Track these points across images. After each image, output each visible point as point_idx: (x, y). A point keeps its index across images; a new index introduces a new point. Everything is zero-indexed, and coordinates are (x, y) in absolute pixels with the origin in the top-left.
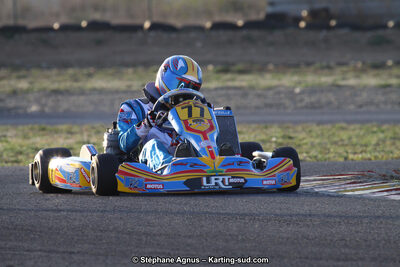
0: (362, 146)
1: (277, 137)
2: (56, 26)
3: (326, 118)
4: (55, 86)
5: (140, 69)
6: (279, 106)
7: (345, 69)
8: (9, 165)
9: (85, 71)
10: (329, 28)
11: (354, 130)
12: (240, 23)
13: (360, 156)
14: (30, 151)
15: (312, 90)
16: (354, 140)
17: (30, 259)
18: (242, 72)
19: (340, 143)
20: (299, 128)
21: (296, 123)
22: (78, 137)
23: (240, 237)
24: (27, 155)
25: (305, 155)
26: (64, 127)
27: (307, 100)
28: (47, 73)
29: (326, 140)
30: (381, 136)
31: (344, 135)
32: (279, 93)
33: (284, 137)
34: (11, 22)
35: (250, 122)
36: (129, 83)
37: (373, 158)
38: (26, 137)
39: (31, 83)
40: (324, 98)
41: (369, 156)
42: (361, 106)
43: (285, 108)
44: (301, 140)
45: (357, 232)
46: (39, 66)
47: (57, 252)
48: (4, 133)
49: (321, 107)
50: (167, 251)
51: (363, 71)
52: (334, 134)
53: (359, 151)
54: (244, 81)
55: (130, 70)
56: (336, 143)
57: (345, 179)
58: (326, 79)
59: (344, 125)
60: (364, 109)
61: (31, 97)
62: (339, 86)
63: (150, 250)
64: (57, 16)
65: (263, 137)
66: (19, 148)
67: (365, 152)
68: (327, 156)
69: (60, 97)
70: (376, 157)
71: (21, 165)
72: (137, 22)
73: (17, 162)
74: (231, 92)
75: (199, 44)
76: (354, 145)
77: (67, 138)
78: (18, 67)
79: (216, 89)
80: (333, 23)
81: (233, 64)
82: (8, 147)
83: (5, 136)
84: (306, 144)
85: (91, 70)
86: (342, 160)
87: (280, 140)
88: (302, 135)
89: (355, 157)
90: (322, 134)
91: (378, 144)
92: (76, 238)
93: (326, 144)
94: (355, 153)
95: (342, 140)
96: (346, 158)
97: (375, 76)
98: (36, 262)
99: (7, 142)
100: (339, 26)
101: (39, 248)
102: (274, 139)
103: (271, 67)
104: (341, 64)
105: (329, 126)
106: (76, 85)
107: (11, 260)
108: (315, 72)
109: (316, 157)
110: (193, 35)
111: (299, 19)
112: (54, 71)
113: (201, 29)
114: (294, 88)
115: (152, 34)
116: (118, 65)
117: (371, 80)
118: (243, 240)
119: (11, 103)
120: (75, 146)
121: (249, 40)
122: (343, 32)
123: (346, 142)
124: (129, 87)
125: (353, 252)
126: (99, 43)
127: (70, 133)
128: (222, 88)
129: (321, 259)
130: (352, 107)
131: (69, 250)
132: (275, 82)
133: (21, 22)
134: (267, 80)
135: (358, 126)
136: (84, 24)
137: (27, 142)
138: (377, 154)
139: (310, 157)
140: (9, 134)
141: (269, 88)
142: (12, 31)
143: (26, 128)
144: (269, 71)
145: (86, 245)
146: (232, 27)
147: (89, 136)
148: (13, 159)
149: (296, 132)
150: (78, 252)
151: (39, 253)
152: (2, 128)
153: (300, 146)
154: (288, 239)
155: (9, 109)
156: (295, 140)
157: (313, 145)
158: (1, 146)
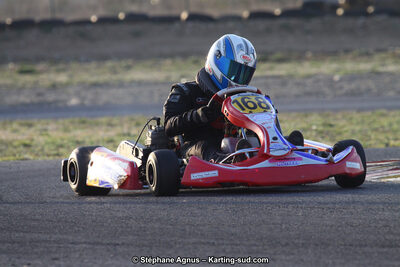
1: (317, 125)
2: (94, 18)
3: (365, 105)
4: (94, 79)
5: (179, 61)
6: (318, 94)
7: (383, 55)
8: (51, 158)
9: (124, 63)
10: (367, 15)
11: (394, 116)
12: (278, 11)
14: (70, 144)
15: (352, 77)
16: (395, 126)
17: (75, 251)
18: (281, 61)
19: (381, 129)
20: (339, 116)
21: (336, 110)
22: (118, 130)
23: (284, 226)
26: (104, 120)
27: (347, 87)
28: (87, 66)
29: (366, 127)
31: (385, 122)
32: (318, 81)
33: (324, 125)
34: (47, 16)
35: (290, 111)
38: (66, 130)
39: (71, 76)
40: (363, 87)
43: (325, 96)
44: (341, 128)
46: (77, 59)
47: (102, 244)
48: (45, 127)
49: (361, 94)
50: (212, 241)
52: (374, 121)
54: (282, 70)
55: (168, 62)
56: (376, 130)
57: (387, 166)
58: (365, 66)
59: (384, 111)
61: (71, 90)
62: (379, 74)
63: (194, 240)
64: (94, 9)
65: (304, 125)
66: (59, 142)
68: (369, 143)
69: (99, 90)
72: (174, 13)
73: (58, 155)
74: (270, 81)
76: (395, 132)
77: (107, 130)
78: (56, 61)
80: (371, 9)
81: (272, 53)
82: (49, 140)
83: (45, 130)
84: (346, 131)
85: (130, 62)
86: (383, 146)
87: (321, 128)
88: (342, 123)
89: (397, 143)
90: (363, 122)
92: (120, 230)
93: (366, 131)
94: (396, 139)
95: (383, 127)
96: (387, 145)
99: (48, 135)
100: (377, 12)
101: (83, 240)
102: (314, 127)
104: (379, 51)
105: (369, 113)
106: (115, 77)
107: (56, 252)
108: (354, 59)
110: (231, 24)
111: (336, 7)
112: (93, 65)
113: (238, 18)
114: (333, 75)
115: (190, 25)
116: (158, 57)
118: (287, 229)
119: (51, 97)
120: (116, 138)
121: (288, 29)
122: (381, 18)
123: (387, 128)
124: (168, 78)
125: (398, 238)
126: (137, 35)
127: (110, 125)
129: (366, 246)
130: (391, 94)
131: (113, 242)
132: (313, 70)
133: (59, 16)
134: (306, 69)
135: (398, 112)
136: (121, 16)
137: (68, 135)
140: (50, 127)
141: (309, 76)
142: (50, 25)
143: (67, 121)
144: (307, 59)
145: (131, 237)
146: (269, 16)
147: (129, 128)
148: (55, 152)
149: (337, 119)
150: (123, 244)
151: (84, 245)
152: (43, 121)
153: (340, 134)
154: (332, 226)
155: (49, 103)
156: (335, 128)
157: (353, 132)
158: (41, 140)
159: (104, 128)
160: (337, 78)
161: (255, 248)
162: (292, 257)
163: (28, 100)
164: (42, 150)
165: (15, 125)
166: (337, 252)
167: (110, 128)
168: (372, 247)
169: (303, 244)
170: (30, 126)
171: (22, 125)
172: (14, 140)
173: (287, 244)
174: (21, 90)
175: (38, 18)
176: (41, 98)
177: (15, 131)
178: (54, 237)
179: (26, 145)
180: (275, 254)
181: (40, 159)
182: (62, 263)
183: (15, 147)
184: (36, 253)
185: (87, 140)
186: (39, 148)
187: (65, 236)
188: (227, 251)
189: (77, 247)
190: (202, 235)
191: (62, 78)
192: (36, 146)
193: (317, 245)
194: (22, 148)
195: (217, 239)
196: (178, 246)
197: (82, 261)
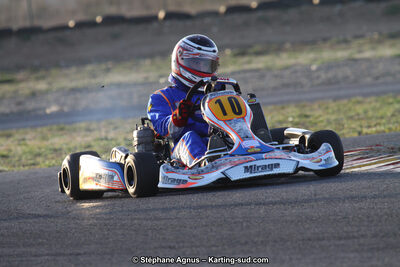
0: (377, 118)
1: (293, 117)
2: (71, 24)
3: (342, 93)
4: (73, 84)
5: (158, 60)
6: (296, 85)
7: (361, 41)
8: (26, 168)
9: (103, 66)
11: (370, 103)
12: (254, 5)
13: (374, 129)
14: (48, 152)
15: (329, 66)
16: (370, 114)
18: (259, 54)
19: (356, 117)
20: (316, 106)
21: (312, 101)
22: (96, 134)
24: (46, 155)
26: (83, 125)
27: (323, 76)
28: (66, 71)
29: (342, 116)
30: (397, 106)
31: (360, 109)
32: (296, 72)
33: (300, 116)
34: (27, 24)
36: (145, 75)
37: (387, 131)
38: (44, 138)
39: (50, 84)
40: (340, 73)
41: (382, 128)
42: (377, 78)
43: (302, 86)
44: (317, 118)
45: (360, 209)
46: (57, 65)
47: (64, 255)
48: (23, 136)
49: (338, 82)
51: (380, 42)
52: (350, 110)
53: (373, 124)
54: (260, 63)
55: (148, 62)
56: (351, 118)
57: (353, 155)
58: (341, 54)
59: (360, 98)
60: (381, 80)
61: (50, 97)
62: (355, 60)
64: (73, 13)
65: (281, 118)
66: (37, 150)
67: (379, 124)
68: (342, 132)
69: (78, 95)
70: (390, 129)
71: (38, 167)
72: (153, 12)
73: (34, 164)
74: (248, 75)
75: (215, 30)
76: (370, 118)
77: (86, 136)
81: (250, 46)
82: (27, 150)
83: (24, 140)
84: (322, 121)
85: (110, 64)
86: (356, 135)
87: (297, 120)
88: (318, 113)
89: (369, 131)
90: (339, 110)
91: (393, 115)
93: (342, 119)
94: (369, 127)
95: (358, 114)
96: (360, 133)
97: (392, 46)
99: (26, 145)
102: (290, 119)
104: (357, 37)
105: (345, 101)
106: (93, 81)
108: (332, 47)
113: (216, 14)
114: (310, 65)
115: (168, 23)
116: (136, 58)
117: (387, 51)
118: (248, 227)
119: (30, 105)
120: (93, 143)
123: (362, 116)
124: (146, 78)
125: (356, 229)
126: (115, 37)
127: (88, 130)
128: (239, 72)
130: (369, 80)
131: (75, 252)
132: (291, 61)
134: (284, 60)
135: (373, 98)
136: (99, 19)
137: (45, 143)
138: (391, 126)
140: (28, 137)
141: (287, 68)
143: (45, 129)
144: (286, 50)
146: (246, 9)
147: (107, 132)
148: (32, 162)
149: (312, 110)
151: (46, 257)
152: (21, 131)
153: (316, 124)
154: (292, 222)
155: (29, 112)
156: (311, 119)
157: (329, 122)
158: (20, 150)
159: (83, 133)
163: (7, 111)
164: (19, 160)
167: (88, 133)
170: (9, 136)
175: (15, 27)
176: (21, 107)
181: (16, 169)
185: (64, 147)
186: (17, 158)
187: (29, 250)
190: (164, 239)
192: (14, 156)
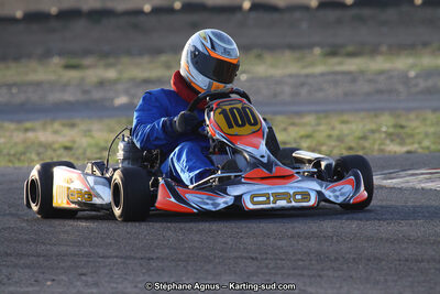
25: (416, 146)
35: (357, 111)
50: (254, 256)
78: (107, 55)
79: (322, 74)
98: (111, 270)
103: (384, 48)
107: (83, 267)
109: (428, 148)
110: (297, 15)
112: (146, 59)
121: (361, 20)
129: (422, 261)
133: (110, 5)
139: (423, 148)
142: (99, 15)
145: (167, 251)
150: (157, 258)
160: (412, 74)
161: (301, 263)
162: (340, 273)
165: (56, 126)
166: (390, 268)
168: (428, 262)
169: (354, 259)
171: (64, 125)
172: (53, 143)
173: (336, 259)
174: (65, 86)
177: (56, 132)
178: (84, 250)
179: (67, 148)
180: (322, 270)
182: (89, 279)
183: (55, 150)
184: (63, 268)
188: (271, 266)
189: (108, 261)
191: (111, 74)
193: (369, 260)
194: (61, 151)
195: (260, 254)
196: (217, 260)
197: (111, 277)
